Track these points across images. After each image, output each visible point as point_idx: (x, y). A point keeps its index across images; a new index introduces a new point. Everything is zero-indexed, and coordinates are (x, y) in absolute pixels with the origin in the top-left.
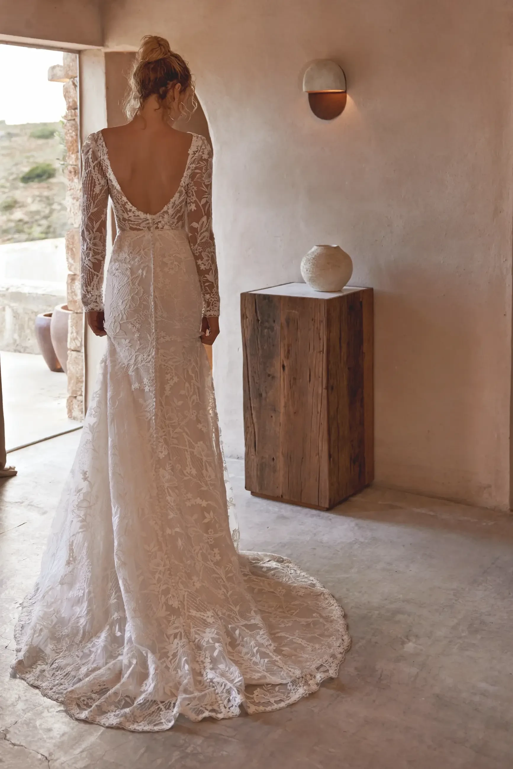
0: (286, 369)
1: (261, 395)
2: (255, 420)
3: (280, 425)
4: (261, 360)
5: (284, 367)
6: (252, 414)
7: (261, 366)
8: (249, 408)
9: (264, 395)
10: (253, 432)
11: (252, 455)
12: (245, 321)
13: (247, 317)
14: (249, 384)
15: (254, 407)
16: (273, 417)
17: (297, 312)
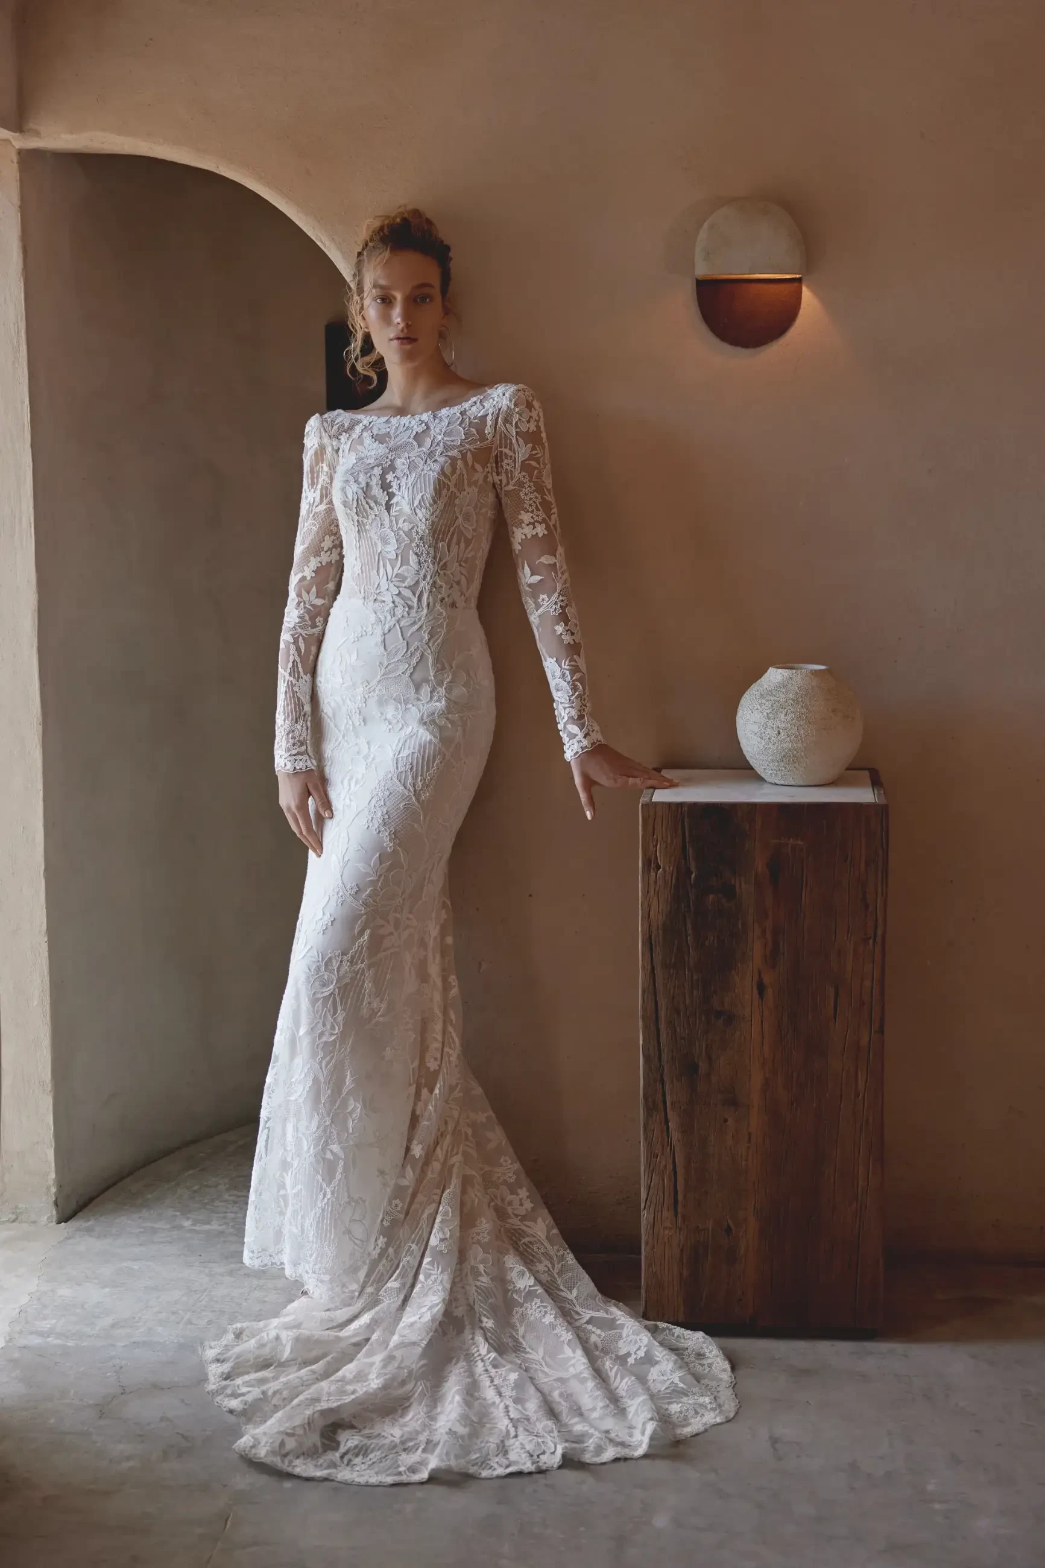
0: (769, 992)
1: (695, 1068)
2: (675, 1135)
3: (749, 1141)
4: (695, 977)
5: (761, 988)
6: (667, 1122)
7: (695, 993)
8: (661, 1106)
9: (703, 1066)
10: (670, 1167)
11: (665, 1228)
12: (653, 874)
13: (658, 867)
14: (659, 1043)
15: (672, 1103)
16: (730, 1122)
17: (800, 842)
